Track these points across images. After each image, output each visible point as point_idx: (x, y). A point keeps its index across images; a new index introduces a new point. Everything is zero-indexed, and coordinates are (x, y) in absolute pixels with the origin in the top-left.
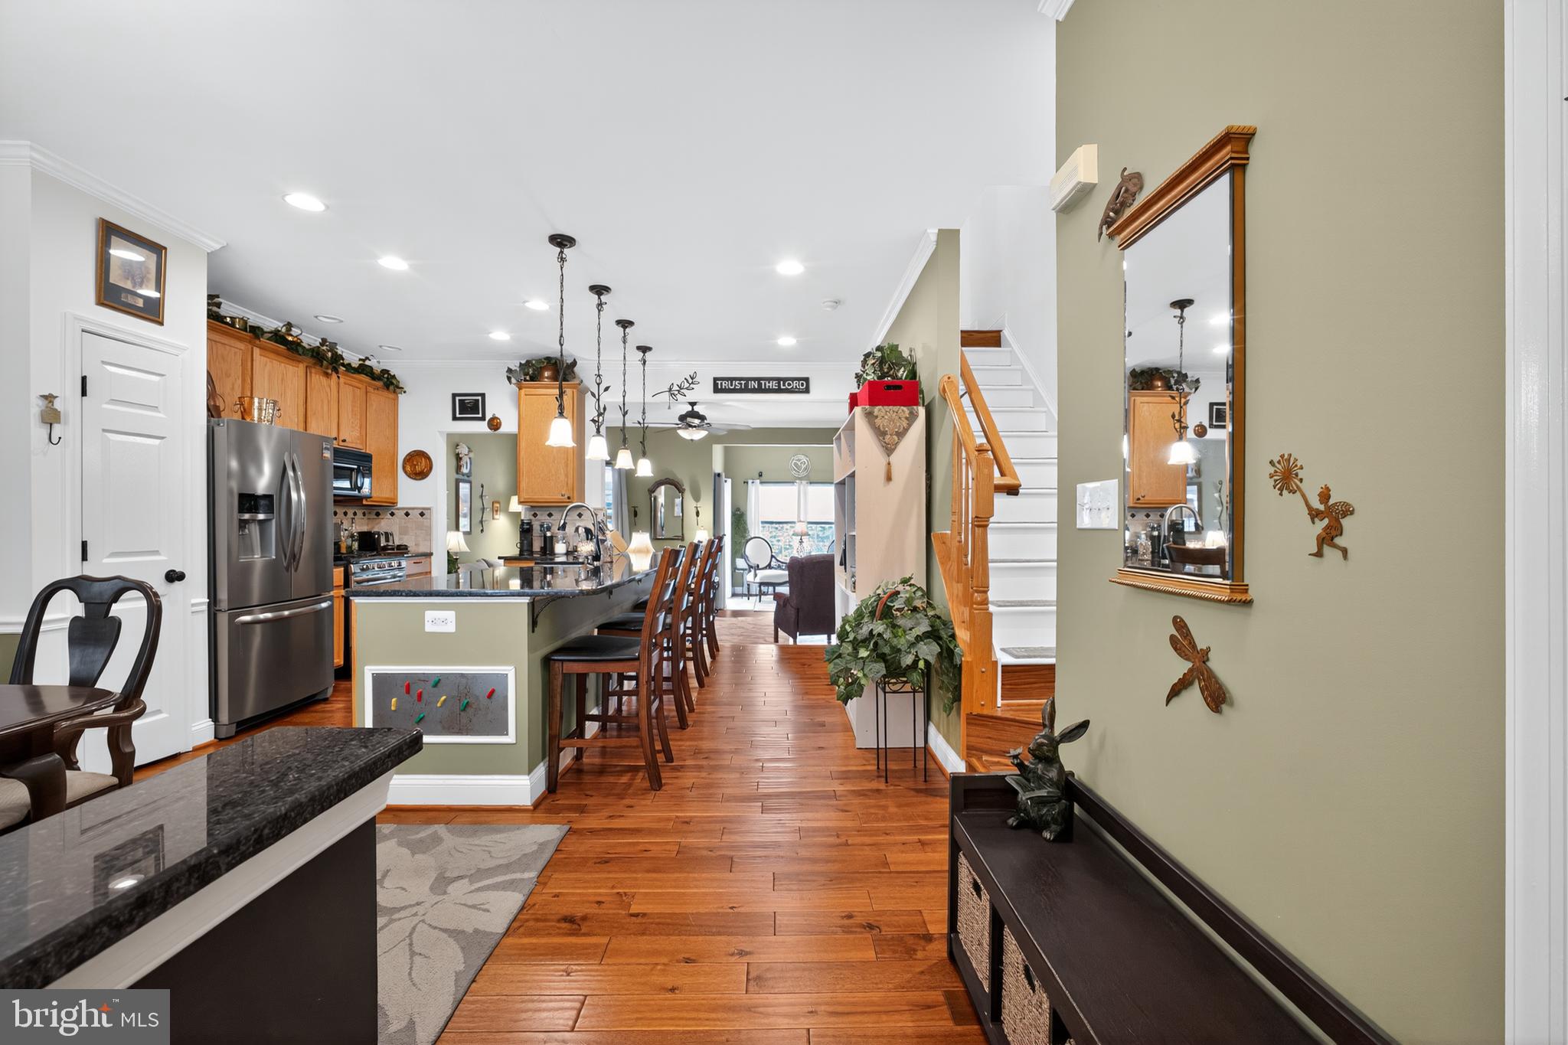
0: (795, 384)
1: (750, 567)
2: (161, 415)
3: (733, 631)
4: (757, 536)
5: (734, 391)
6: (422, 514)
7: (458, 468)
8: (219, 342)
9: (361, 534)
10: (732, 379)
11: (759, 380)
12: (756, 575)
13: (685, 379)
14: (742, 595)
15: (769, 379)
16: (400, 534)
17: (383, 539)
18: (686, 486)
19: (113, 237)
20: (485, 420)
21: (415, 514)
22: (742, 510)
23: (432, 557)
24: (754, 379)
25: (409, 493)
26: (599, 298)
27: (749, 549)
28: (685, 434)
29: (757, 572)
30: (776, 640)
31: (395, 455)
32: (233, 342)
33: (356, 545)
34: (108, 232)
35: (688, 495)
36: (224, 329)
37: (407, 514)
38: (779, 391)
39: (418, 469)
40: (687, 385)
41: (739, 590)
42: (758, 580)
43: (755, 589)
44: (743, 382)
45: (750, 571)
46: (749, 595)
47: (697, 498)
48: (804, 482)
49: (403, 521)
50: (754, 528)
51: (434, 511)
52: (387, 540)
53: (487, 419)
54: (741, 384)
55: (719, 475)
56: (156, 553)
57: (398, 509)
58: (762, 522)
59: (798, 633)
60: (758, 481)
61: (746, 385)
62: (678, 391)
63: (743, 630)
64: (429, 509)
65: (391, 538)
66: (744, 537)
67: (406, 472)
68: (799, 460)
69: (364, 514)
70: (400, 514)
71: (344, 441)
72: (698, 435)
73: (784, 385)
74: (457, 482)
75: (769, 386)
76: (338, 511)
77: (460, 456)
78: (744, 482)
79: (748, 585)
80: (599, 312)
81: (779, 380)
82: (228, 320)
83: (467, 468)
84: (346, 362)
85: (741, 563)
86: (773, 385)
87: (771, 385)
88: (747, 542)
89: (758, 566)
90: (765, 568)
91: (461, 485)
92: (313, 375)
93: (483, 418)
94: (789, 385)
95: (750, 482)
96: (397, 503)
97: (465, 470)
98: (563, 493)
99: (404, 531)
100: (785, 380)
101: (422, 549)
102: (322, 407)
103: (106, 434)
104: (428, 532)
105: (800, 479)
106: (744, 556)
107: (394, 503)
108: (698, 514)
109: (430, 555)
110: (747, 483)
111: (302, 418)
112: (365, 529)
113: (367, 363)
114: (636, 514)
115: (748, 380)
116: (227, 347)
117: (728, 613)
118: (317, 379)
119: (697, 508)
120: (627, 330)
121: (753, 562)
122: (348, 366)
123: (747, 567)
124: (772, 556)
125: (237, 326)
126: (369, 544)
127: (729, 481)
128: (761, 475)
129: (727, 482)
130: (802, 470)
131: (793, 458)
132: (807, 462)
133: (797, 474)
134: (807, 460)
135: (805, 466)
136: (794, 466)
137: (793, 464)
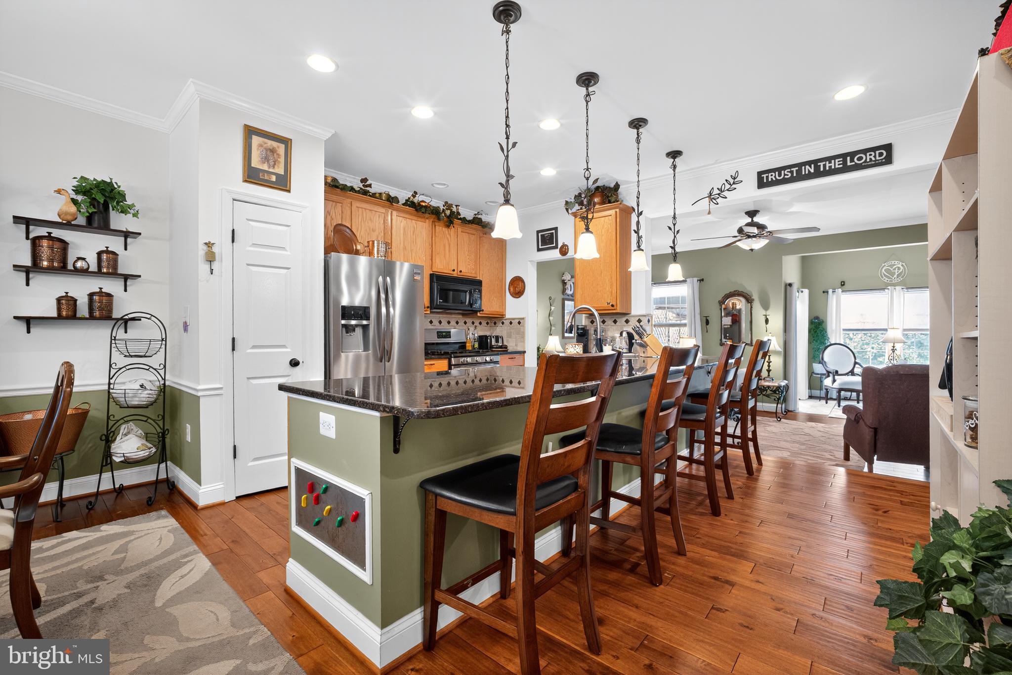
0: (870, 156)
1: (829, 372)
2: (288, 253)
3: (797, 438)
4: (838, 342)
5: (785, 181)
6: (519, 323)
7: (564, 291)
8: (367, 209)
9: (481, 337)
10: (779, 170)
11: (815, 162)
12: (834, 381)
13: (726, 180)
14: (820, 398)
15: (829, 159)
16: (507, 337)
17: (493, 341)
18: (755, 297)
19: (253, 136)
20: (558, 248)
21: (515, 322)
22: (821, 318)
23: (525, 354)
24: (809, 163)
25: (513, 308)
26: (587, 89)
27: (828, 355)
28: (745, 245)
29: (836, 377)
30: (847, 457)
31: (502, 280)
32: (377, 208)
33: (476, 345)
34: (250, 132)
35: (757, 305)
36: (373, 201)
37: (511, 323)
38: (845, 169)
39: (517, 290)
40: (728, 186)
41: (816, 393)
42: (836, 385)
43: (834, 395)
44: (794, 169)
45: (828, 376)
46: (827, 398)
47: (766, 307)
48: (898, 288)
49: (509, 328)
50: (834, 334)
51: (526, 320)
52: (497, 341)
53: (559, 247)
54: (792, 172)
55: (790, 285)
56: (284, 346)
57: (506, 319)
58: (844, 330)
59: (875, 457)
60: (840, 290)
61: (799, 172)
62: (719, 194)
63: (807, 438)
64: (523, 319)
65: (500, 340)
66: (823, 343)
67: (510, 292)
68: (892, 266)
69: (487, 323)
70: (507, 322)
71: (461, 271)
72: (758, 244)
73: (852, 160)
74: (564, 300)
75: (830, 167)
76: (467, 321)
77: (565, 281)
78: (824, 292)
79: (827, 389)
80: (587, 103)
81: (844, 156)
82: (377, 195)
83: (571, 291)
84: (462, 216)
85: (818, 368)
86: (837, 163)
87: (833, 164)
88: (825, 350)
89: (837, 372)
90: (847, 374)
91: (566, 302)
92: (437, 227)
93: (556, 247)
94: (860, 159)
95: (830, 291)
96: (505, 315)
97: (569, 292)
98: (609, 302)
99: (509, 336)
100: (852, 155)
101: (520, 349)
102: (445, 250)
103: (249, 267)
104: (522, 336)
105: (894, 285)
106: (822, 362)
107: (503, 315)
108: (767, 321)
109: (524, 352)
110: (827, 292)
111: (429, 258)
112: (482, 334)
113: (479, 216)
114: (707, 322)
115: (800, 165)
116: (373, 212)
117: (800, 417)
118: (440, 229)
119: (766, 316)
120: (641, 130)
121: (832, 367)
122: (464, 220)
123: (825, 372)
124: (856, 363)
125: (384, 199)
126: (484, 345)
127: (806, 291)
128: (843, 284)
129: (802, 292)
130: (895, 276)
131: (883, 265)
132: (902, 268)
133: (889, 280)
134: (902, 265)
135: (900, 271)
136: (884, 272)
137: (883, 270)
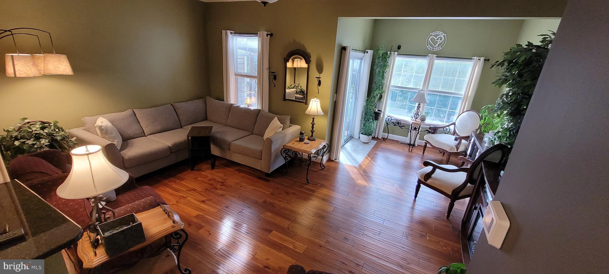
35: (313, 67)
47: (321, 69)
55: (344, 48)
60: (397, 53)
95: (389, 53)
105: (434, 53)
108: (319, 83)
114: (275, 78)
119: (319, 78)
127: (370, 52)
128: (399, 47)
129: (367, 52)
130: (437, 45)
131: (431, 34)
132: (443, 38)
133: (432, 48)
134: (444, 36)
135: (441, 41)
136: (430, 41)
137: (430, 39)
